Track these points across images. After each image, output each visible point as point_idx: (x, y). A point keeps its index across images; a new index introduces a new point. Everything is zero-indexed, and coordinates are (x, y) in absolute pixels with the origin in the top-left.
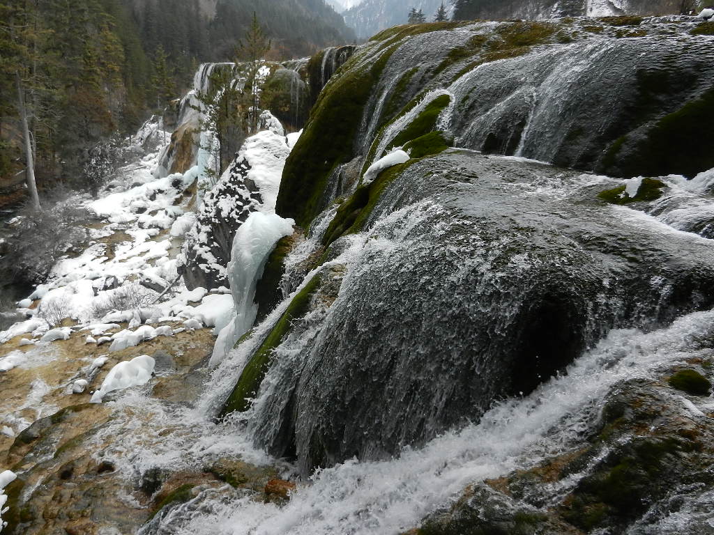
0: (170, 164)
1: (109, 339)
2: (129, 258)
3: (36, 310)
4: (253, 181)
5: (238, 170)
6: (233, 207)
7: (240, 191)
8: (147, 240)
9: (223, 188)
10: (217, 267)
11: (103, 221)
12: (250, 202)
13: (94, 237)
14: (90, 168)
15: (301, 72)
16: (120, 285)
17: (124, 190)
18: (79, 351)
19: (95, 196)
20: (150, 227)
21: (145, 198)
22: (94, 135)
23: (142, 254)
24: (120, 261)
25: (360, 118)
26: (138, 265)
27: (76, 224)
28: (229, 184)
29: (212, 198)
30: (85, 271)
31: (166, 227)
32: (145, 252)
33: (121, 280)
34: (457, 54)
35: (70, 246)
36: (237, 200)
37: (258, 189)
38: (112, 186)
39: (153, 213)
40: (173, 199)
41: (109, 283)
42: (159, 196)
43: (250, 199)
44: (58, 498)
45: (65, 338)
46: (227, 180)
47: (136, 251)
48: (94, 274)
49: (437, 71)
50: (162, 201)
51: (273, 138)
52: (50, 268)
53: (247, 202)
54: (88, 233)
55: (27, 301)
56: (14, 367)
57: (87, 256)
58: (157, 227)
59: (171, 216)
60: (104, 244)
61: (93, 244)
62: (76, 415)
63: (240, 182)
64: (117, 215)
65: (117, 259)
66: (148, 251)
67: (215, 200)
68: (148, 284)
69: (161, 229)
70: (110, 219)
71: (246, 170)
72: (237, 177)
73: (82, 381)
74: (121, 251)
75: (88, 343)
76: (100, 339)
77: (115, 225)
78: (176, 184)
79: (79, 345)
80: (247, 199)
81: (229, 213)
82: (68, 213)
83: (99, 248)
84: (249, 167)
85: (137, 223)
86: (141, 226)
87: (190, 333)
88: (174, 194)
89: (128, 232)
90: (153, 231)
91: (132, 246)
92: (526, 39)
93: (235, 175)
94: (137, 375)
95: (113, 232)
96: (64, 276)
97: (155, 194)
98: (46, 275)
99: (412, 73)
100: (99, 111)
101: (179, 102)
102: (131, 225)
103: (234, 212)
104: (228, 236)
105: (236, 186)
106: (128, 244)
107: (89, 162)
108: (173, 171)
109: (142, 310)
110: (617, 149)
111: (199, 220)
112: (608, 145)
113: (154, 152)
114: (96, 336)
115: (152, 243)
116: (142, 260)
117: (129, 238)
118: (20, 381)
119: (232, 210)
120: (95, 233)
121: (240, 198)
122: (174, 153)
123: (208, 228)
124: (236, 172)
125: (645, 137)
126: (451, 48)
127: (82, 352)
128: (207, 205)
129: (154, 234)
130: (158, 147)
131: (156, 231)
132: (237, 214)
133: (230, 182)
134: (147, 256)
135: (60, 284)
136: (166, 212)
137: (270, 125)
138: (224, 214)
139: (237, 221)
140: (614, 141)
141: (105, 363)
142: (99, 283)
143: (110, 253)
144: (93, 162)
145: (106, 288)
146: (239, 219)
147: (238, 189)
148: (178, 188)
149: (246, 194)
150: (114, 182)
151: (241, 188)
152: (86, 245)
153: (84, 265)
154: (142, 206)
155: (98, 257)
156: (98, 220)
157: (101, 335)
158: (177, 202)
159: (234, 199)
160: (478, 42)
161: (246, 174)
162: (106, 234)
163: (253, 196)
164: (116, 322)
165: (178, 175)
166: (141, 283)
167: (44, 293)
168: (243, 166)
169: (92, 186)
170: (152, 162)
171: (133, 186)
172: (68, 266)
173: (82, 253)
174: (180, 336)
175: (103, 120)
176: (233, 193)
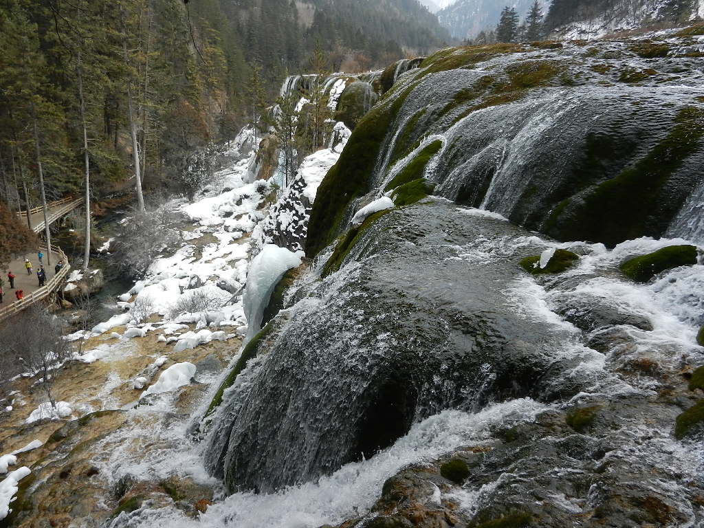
0: (258, 170)
1: (175, 338)
2: (213, 259)
3: (132, 304)
4: (308, 198)
5: (296, 187)
6: (290, 221)
7: (297, 207)
8: (231, 243)
9: (284, 203)
11: (195, 224)
12: (305, 217)
13: (186, 239)
14: (187, 176)
15: (374, 84)
16: (203, 284)
17: (217, 195)
18: (151, 348)
19: (191, 201)
20: (234, 230)
21: (232, 203)
22: (191, 145)
23: (225, 255)
24: (206, 262)
25: (377, 154)
26: (221, 266)
27: (172, 226)
28: (288, 200)
29: (275, 211)
30: (176, 270)
31: (248, 230)
32: (228, 254)
33: (203, 280)
34: (462, 97)
35: (166, 246)
36: (294, 215)
38: (206, 191)
39: (238, 217)
40: (257, 204)
41: (193, 283)
42: (245, 201)
43: (304, 215)
44: (53, 494)
45: (142, 336)
46: (287, 196)
47: (221, 253)
48: (182, 273)
49: (441, 115)
50: (248, 206)
51: (329, 156)
52: (148, 265)
53: (302, 217)
54: (181, 235)
55: (126, 296)
56: (97, 360)
57: (179, 256)
58: (240, 230)
59: (253, 220)
60: (193, 246)
61: (184, 245)
62: (97, 421)
63: (297, 199)
64: (207, 218)
65: (203, 259)
66: (231, 253)
67: (277, 213)
68: (223, 286)
69: (244, 232)
70: (201, 222)
71: (302, 187)
72: (295, 194)
73: (142, 379)
74: (208, 252)
75: (160, 342)
76: (170, 339)
77: (204, 228)
78: (261, 189)
79: (153, 343)
80: (302, 214)
81: (287, 227)
82: (166, 216)
83: (189, 249)
84: (305, 185)
85: (223, 227)
86: (226, 229)
87: (241, 339)
88: (258, 198)
89: (215, 234)
90: (238, 234)
91: (218, 248)
92: (531, 81)
93: (294, 191)
94: (177, 379)
95: (202, 235)
96: (159, 274)
97: (241, 199)
98: (144, 272)
99: (420, 114)
100: (196, 123)
101: (273, 109)
102: (218, 229)
103: (291, 226)
105: (294, 202)
106: (214, 246)
107: (186, 169)
108: (259, 178)
109: (209, 313)
110: (560, 212)
111: (264, 230)
112: (554, 207)
113: (246, 157)
114: (167, 336)
115: (235, 245)
116: (224, 261)
117: (216, 240)
118: (99, 373)
119: (290, 224)
120: (187, 235)
121: (296, 214)
122: (261, 160)
123: (270, 240)
124: (295, 189)
125: (583, 202)
126: (458, 90)
127: (154, 349)
128: (271, 218)
129: (237, 237)
130: (250, 153)
131: (240, 234)
132: (293, 228)
133: (290, 197)
134: (230, 258)
135: (154, 281)
136: (250, 217)
137: (343, 137)
138: (283, 227)
139: (293, 235)
140: (559, 203)
141: (164, 363)
142: (185, 282)
143: (198, 253)
144: (190, 169)
145: (190, 287)
146: (294, 232)
147: (295, 205)
148: (262, 194)
149: (301, 210)
150: (208, 186)
151: (298, 204)
152: (178, 246)
153: (175, 265)
154: (228, 211)
155: (188, 258)
156: (191, 223)
157: (171, 335)
158: (260, 207)
159: (292, 214)
160: (485, 83)
161: (301, 192)
162: (196, 236)
163: (307, 212)
164: (186, 323)
165: (262, 181)
166: (218, 285)
167: (141, 289)
168: (300, 183)
169: (189, 190)
170: (243, 167)
171: (224, 191)
172: (162, 265)
173: (174, 253)
174: (231, 342)
175: (199, 131)
176: (292, 208)
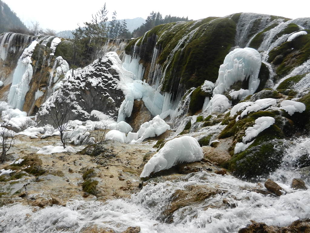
4: (115, 70)
5: (103, 65)
6: (100, 81)
7: (106, 75)
9: (90, 73)
10: (83, 111)
12: (113, 79)
28: (95, 72)
37: (118, 74)
46: (93, 70)
53: (111, 79)
63: (106, 71)
71: (110, 65)
72: (102, 69)
80: (111, 78)
81: (97, 84)
84: (112, 64)
93: (100, 68)
103: (101, 84)
104: (94, 96)
105: (102, 73)
119: (99, 83)
121: (106, 77)
123: (77, 93)
124: (101, 66)
132: (103, 84)
133: (96, 70)
138: (93, 85)
139: (103, 88)
149: (110, 76)
151: (105, 73)
159: (100, 78)
161: (109, 67)
163: (114, 77)
168: (107, 63)
176: (97, 76)
